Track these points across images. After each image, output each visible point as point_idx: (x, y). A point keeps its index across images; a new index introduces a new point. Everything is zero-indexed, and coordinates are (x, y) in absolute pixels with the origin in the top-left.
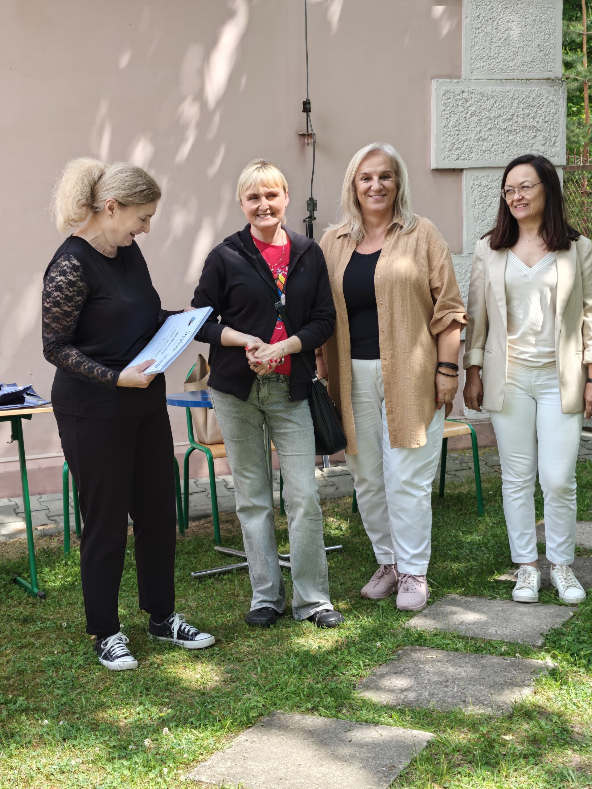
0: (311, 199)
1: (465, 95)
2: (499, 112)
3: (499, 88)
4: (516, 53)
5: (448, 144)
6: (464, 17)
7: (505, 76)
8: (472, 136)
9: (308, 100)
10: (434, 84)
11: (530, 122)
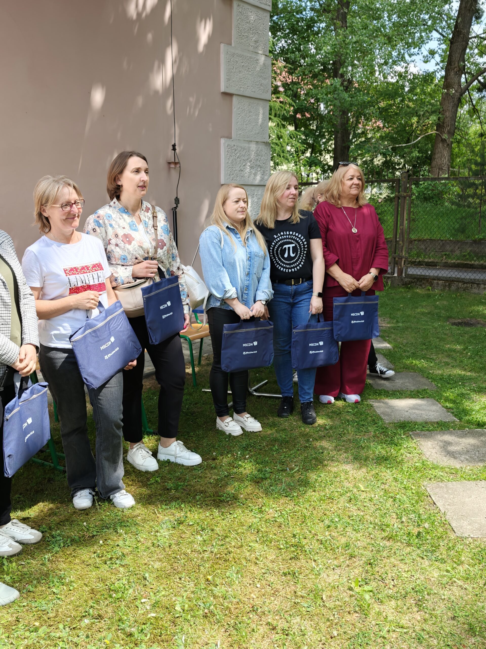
0: (177, 198)
1: (235, 147)
2: (247, 157)
3: (247, 145)
4: (253, 128)
5: (229, 172)
6: (233, 107)
7: (249, 139)
8: (238, 168)
9: (175, 144)
10: (223, 141)
11: (258, 163)
